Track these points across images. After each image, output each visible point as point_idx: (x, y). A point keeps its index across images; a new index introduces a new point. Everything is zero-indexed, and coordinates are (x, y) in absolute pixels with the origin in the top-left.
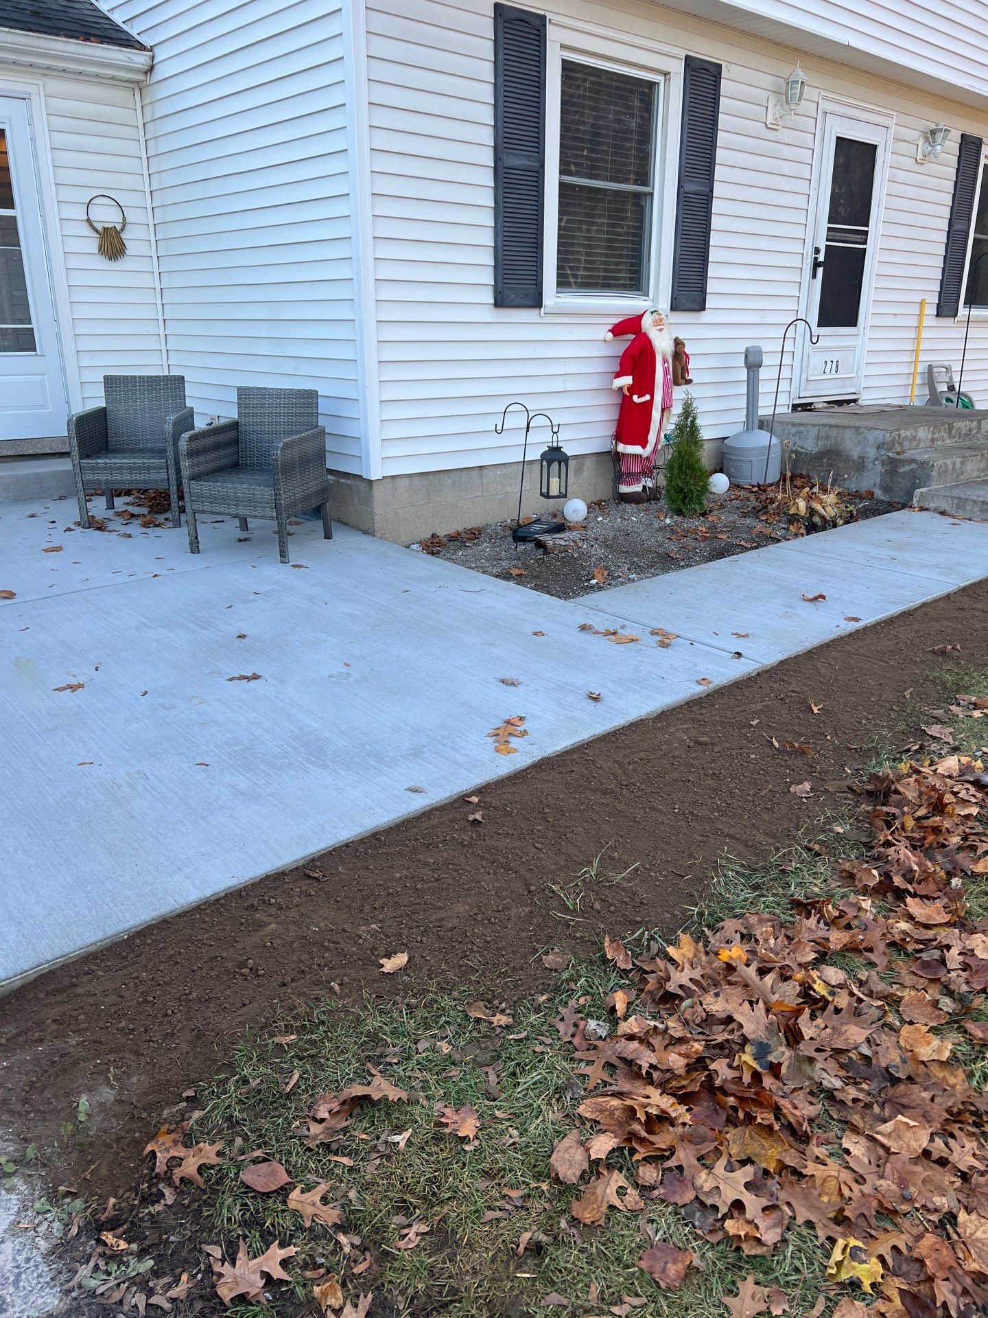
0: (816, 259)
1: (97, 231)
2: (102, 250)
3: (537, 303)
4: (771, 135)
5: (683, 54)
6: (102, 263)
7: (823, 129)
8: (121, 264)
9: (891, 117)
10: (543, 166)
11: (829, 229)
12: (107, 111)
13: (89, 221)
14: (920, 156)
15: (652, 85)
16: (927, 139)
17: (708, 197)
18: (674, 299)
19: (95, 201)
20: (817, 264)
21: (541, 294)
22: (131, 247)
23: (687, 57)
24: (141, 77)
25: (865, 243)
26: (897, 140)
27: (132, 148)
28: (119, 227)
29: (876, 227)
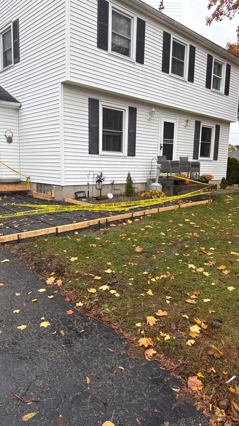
0: (161, 146)
1: (7, 137)
2: (7, 141)
3: (98, 153)
4: (149, 121)
5: (128, 106)
6: (7, 144)
7: (161, 120)
8: (11, 144)
9: (177, 117)
10: (99, 127)
11: (164, 140)
12: (10, 114)
13: (5, 135)
14: (185, 125)
15: (122, 112)
16: (186, 122)
17: (135, 133)
18: (128, 153)
19: (7, 132)
20: (161, 147)
21: (99, 151)
22: (13, 141)
23: (129, 107)
24: (18, 108)
25: (173, 143)
26: (179, 122)
27: (15, 121)
28: (11, 137)
29: (175, 140)
